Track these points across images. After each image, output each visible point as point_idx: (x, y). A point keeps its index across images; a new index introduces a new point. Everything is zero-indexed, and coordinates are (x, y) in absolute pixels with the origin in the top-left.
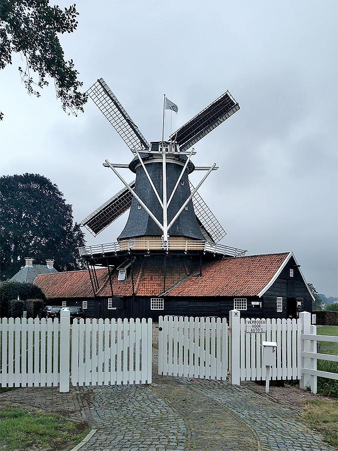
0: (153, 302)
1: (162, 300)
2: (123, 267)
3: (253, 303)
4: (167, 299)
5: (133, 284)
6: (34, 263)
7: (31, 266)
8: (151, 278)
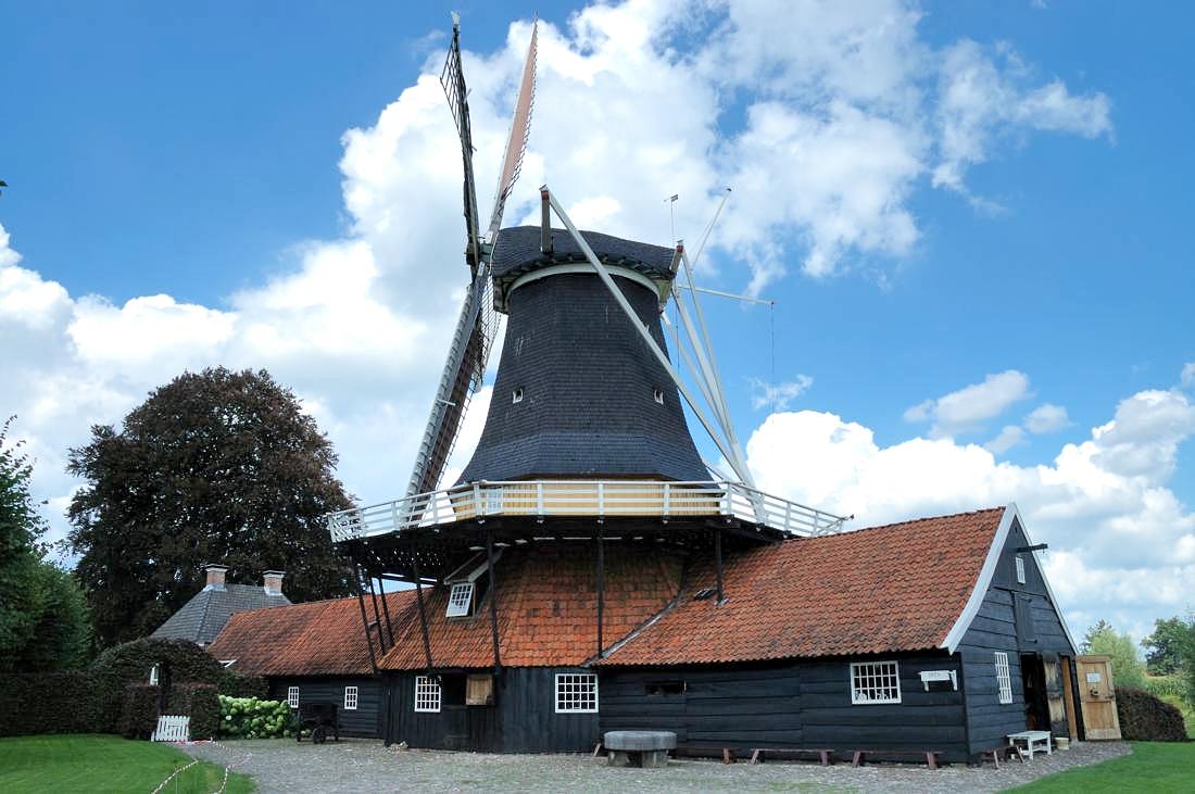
0: (561, 688)
1: (592, 680)
2: (464, 575)
3: (927, 676)
4: (610, 676)
5: (495, 627)
6: (230, 580)
7: (221, 588)
8: (556, 608)
